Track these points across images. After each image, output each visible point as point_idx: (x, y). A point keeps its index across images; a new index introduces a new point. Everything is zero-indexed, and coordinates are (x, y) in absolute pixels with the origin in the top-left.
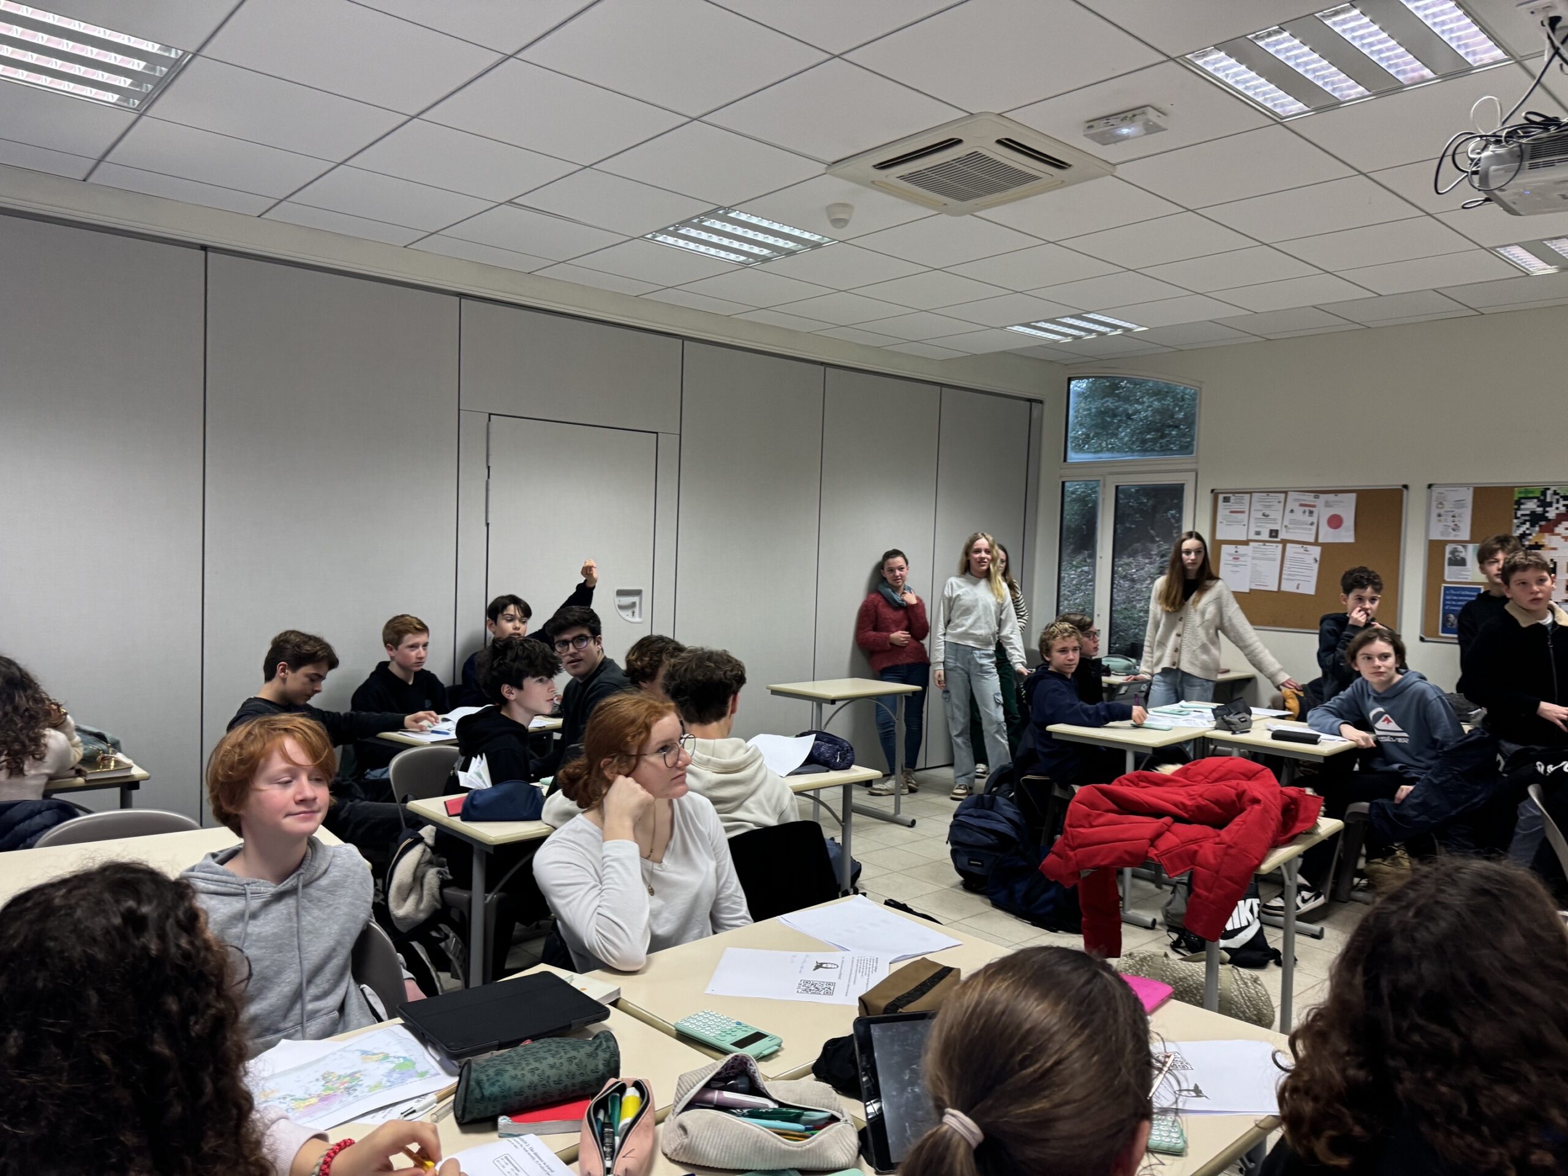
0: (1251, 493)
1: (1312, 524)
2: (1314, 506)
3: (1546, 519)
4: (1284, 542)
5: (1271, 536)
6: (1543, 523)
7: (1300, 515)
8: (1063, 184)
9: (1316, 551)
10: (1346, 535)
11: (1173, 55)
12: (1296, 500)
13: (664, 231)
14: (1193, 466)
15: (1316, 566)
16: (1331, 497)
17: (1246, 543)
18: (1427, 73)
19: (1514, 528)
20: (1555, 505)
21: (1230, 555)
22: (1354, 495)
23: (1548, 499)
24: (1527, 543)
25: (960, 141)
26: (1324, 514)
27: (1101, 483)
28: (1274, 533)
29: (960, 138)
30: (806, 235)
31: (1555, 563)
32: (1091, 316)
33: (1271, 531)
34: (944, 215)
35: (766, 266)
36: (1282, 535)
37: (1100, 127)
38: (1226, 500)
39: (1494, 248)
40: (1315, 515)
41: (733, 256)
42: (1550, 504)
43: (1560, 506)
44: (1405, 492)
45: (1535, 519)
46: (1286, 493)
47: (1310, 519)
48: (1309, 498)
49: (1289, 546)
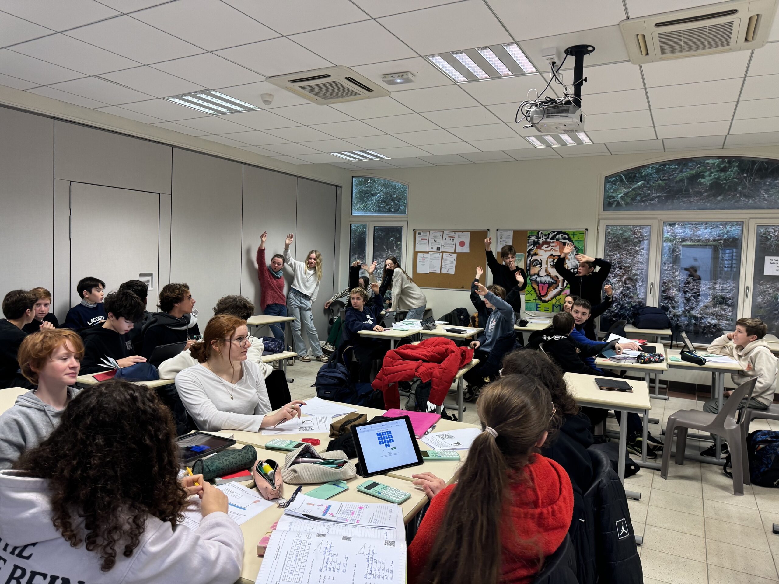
0: (429, 231)
1: (453, 245)
2: (454, 237)
3: (539, 243)
4: (443, 252)
5: (437, 250)
6: (538, 245)
7: (448, 241)
8: (369, 97)
9: (455, 256)
10: (466, 249)
11: (422, 55)
12: (447, 235)
13: (174, 97)
14: (406, 219)
15: (455, 262)
16: (461, 233)
17: (427, 252)
18: (510, 73)
19: (528, 247)
20: (542, 238)
21: (421, 257)
22: (469, 233)
23: (539, 236)
24: (532, 253)
25: (329, 76)
26: (458, 241)
27: (368, 225)
28: (438, 248)
29: (330, 74)
30: (247, 105)
31: (542, 261)
32: (368, 151)
33: (437, 248)
34: (314, 104)
35: (224, 116)
36: (442, 249)
37: (389, 78)
38: (420, 234)
39: (525, 137)
40: (454, 241)
41: (207, 110)
42: (540, 238)
43: (543, 238)
44: (488, 231)
45: (535, 243)
46: (443, 231)
47: (453, 243)
48: (452, 234)
49: (444, 254)
